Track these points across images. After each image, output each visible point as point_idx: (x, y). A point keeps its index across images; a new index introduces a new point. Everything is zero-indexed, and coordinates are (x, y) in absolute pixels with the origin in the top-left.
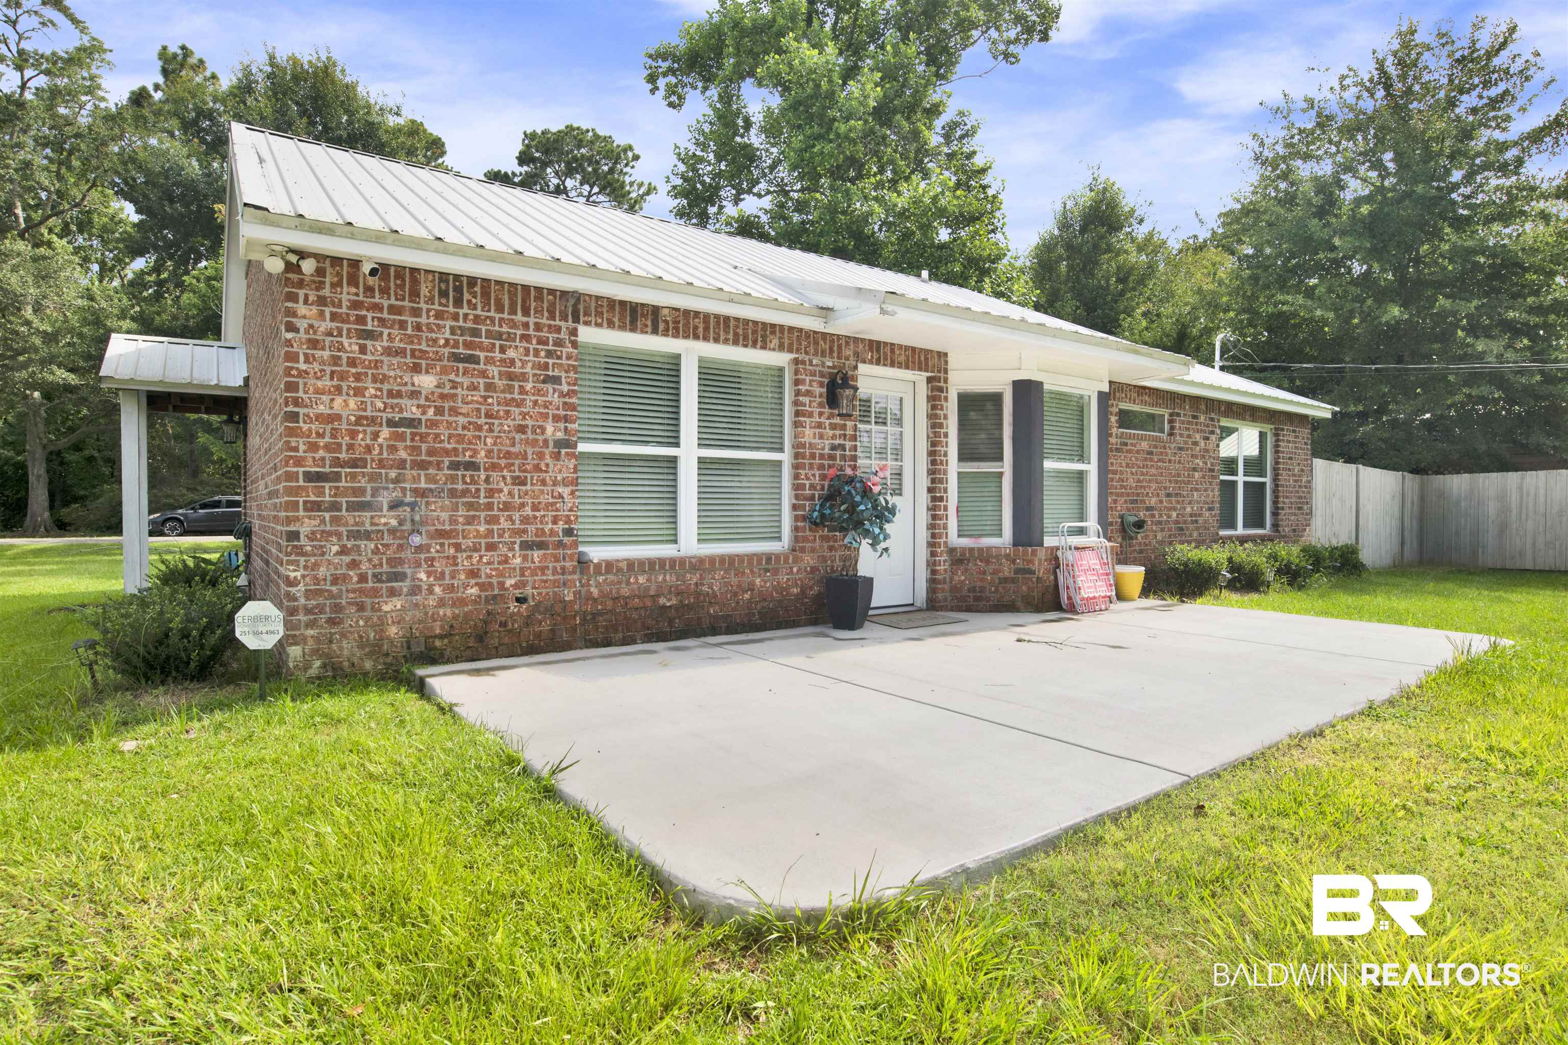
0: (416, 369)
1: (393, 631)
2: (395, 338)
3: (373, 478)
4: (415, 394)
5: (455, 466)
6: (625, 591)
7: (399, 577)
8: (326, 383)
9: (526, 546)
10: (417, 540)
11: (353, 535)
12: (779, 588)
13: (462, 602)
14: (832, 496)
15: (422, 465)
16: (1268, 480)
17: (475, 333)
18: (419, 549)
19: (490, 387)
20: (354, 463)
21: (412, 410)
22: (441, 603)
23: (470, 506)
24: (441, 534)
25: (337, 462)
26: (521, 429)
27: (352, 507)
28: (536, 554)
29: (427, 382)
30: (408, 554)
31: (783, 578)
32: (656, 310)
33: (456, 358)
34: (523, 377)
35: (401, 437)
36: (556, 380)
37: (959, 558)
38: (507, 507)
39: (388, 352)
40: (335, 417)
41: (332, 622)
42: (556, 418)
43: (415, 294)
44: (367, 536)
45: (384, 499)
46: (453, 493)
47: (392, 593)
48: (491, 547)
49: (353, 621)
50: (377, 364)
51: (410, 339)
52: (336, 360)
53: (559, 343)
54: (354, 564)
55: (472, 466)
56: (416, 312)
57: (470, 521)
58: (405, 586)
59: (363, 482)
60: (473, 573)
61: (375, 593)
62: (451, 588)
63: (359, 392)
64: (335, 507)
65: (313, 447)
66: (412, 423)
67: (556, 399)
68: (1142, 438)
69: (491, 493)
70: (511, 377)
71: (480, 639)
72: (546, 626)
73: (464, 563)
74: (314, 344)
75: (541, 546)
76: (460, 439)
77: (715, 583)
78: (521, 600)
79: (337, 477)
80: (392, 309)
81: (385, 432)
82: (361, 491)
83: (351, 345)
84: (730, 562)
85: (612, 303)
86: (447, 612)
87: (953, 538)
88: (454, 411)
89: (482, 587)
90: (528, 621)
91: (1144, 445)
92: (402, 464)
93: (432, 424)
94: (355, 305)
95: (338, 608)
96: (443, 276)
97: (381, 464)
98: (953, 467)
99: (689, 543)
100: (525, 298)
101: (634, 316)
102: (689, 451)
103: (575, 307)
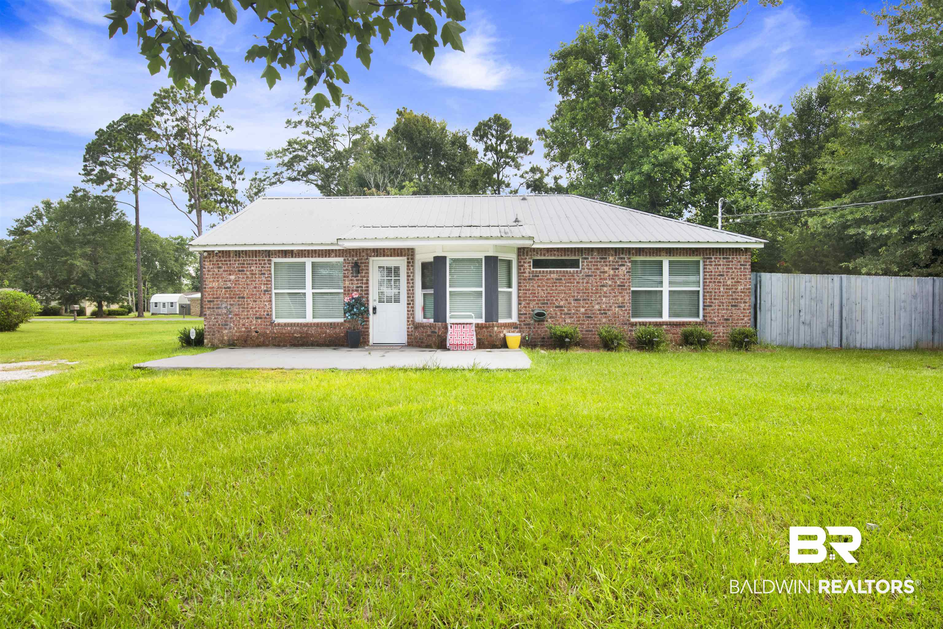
0: (230, 274)
1: (225, 338)
2: (224, 268)
3: (221, 301)
4: (230, 281)
5: (239, 298)
6: (284, 331)
7: (227, 325)
8: (212, 280)
9: (257, 318)
10: (230, 316)
11: (217, 315)
12: (336, 334)
13: (241, 332)
15: (232, 298)
16: (700, 289)
17: (243, 264)
18: (231, 318)
19: (247, 277)
20: (217, 298)
21: (229, 284)
22: (236, 332)
23: (243, 308)
24: (236, 315)
25: (214, 298)
26: (255, 287)
27: (217, 308)
28: (259, 320)
29: (232, 277)
30: (229, 320)
31: (337, 330)
32: (292, 251)
33: (239, 271)
34: (255, 274)
35: (227, 291)
36: (264, 274)
37: (417, 326)
38: (252, 308)
39: (224, 271)
40: (213, 288)
41: (213, 335)
42: (264, 284)
43: (229, 256)
44: (220, 315)
45: (224, 306)
46: (239, 305)
47: (225, 329)
48: (248, 318)
49: (217, 335)
50: (222, 274)
51: (228, 267)
52: (213, 274)
53: (265, 264)
54: (217, 322)
55: (243, 298)
56: (230, 261)
57: (243, 311)
58: (228, 327)
59: (219, 302)
60: (244, 325)
61: (222, 329)
62: (238, 328)
63: (218, 281)
64: (213, 308)
65: (209, 295)
66: (229, 288)
67: (264, 279)
68: (554, 272)
69: (248, 304)
70: (252, 274)
71: (245, 341)
72: (262, 339)
73: (241, 322)
74: (209, 271)
75: (261, 318)
76: (240, 291)
77: (313, 331)
78: (257, 332)
79: (213, 301)
80: (225, 261)
81: (224, 290)
82: (218, 304)
83: (216, 270)
85: (279, 251)
86: (237, 334)
88: (239, 284)
89: (246, 328)
90: (257, 338)
91: (554, 276)
92: (227, 298)
93: (234, 288)
94: (217, 261)
95: (214, 332)
96: (236, 251)
97: (223, 298)
98: (418, 291)
99: (309, 319)
100: (256, 253)
101: (285, 253)
102: (309, 291)
103: (269, 254)
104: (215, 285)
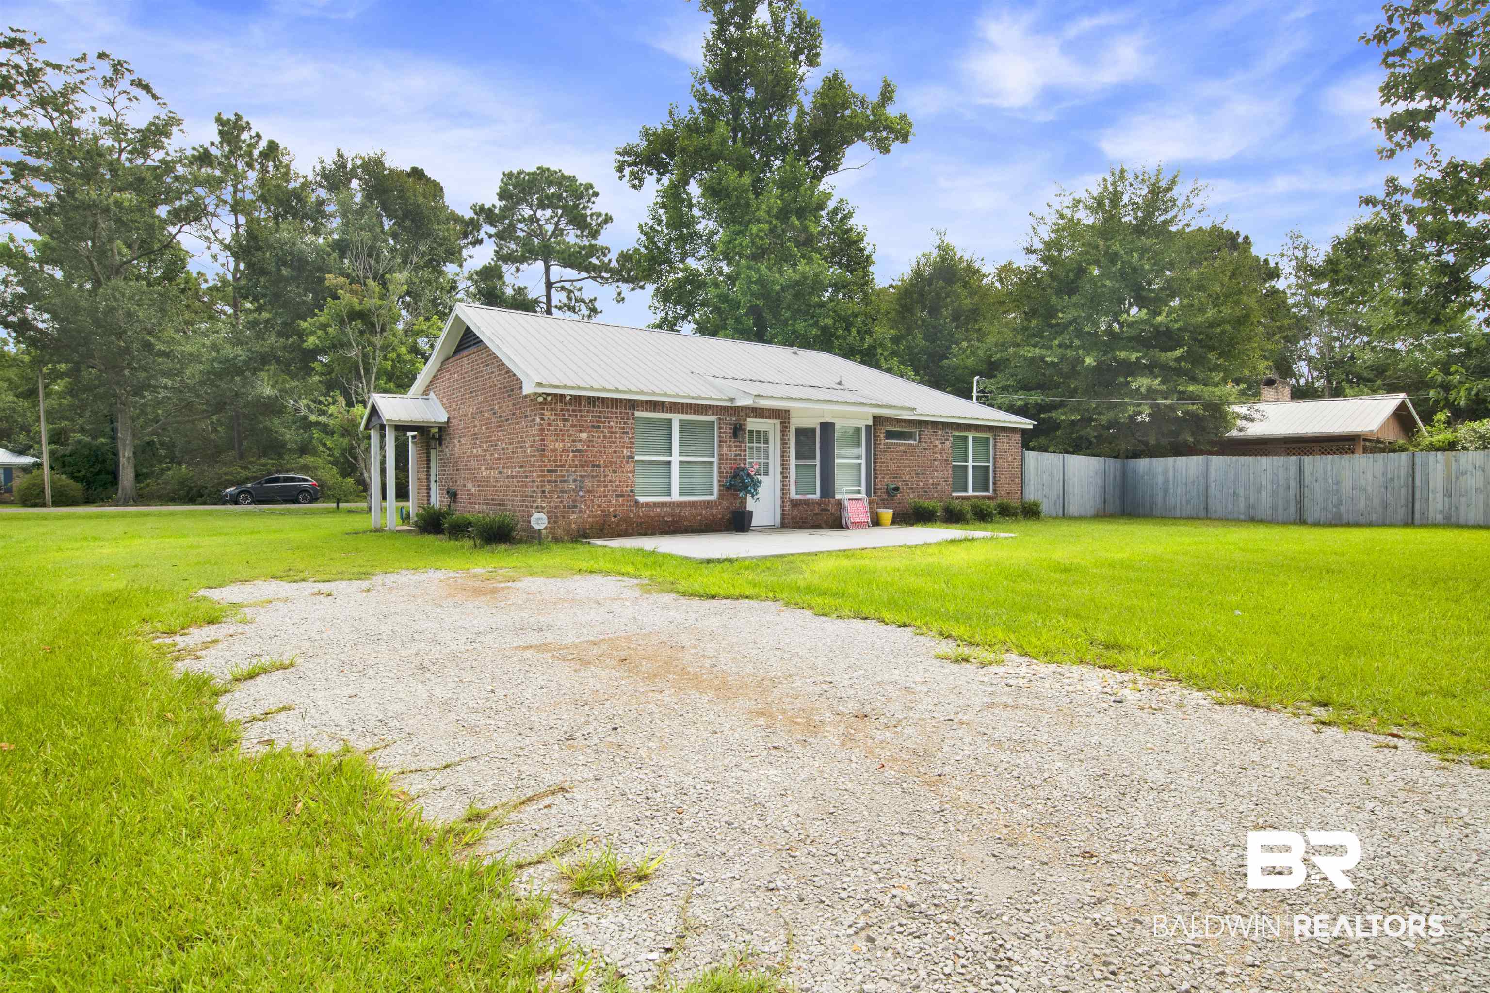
0: (581, 431)
1: (573, 526)
2: (573, 421)
3: (567, 471)
4: (580, 441)
5: (593, 466)
6: (652, 514)
7: (576, 507)
8: (553, 438)
9: (617, 496)
10: (581, 493)
11: (562, 492)
12: (712, 515)
13: (596, 516)
14: (735, 476)
15: (583, 466)
16: (991, 464)
17: (600, 417)
18: (582, 497)
19: (605, 437)
20: (561, 466)
21: (579, 446)
22: (589, 516)
23: (598, 481)
24: (589, 491)
25: (556, 466)
26: (615, 452)
27: (561, 482)
28: (621, 499)
29: (584, 436)
30: (578, 499)
31: (715, 511)
32: (663, 403)
33: (593, 426)
34: (615, 432)
35: (575, 456)
36: (627, 433)
37: (795, 504)
38: (611, 481)
39: (573, 426)
40: (556, 450)
41: (555, 522)
42: (628, 448)
43: (580, 404)
44: (566, 492)
45: (571, 479)
46: (593, 476)
47: (574, 512)
48: (605, 496)
49: (561, 522)
50: (568, 431)
51: (578, 421)
52: (556, 430)
53: (628, 419)
54: (562, 502)
55: (599, 466)
56: (580, 411)
57: (598, 486)
58: (577, 510)
59: (564, 473)
60: (599, 506)
61: (568, 512)
62: (592, 511)
63: (563, 441)
64: (556, 481)
65: (549, 461)
66: (579, 451)
67: (627, 440)
68: (900, 445)
69: (605, 476)
70: (612, 433)
71: (602, 530)
72: (624, 526)
73: (596, 502)
74: (549, 425)
75: (622, 496)
76: (595, 456)
77: (686, 512)
78: (615, 517)
79: (556, 471)
80: (574, 411)
81: (571, 455)
82: (563, 476)
83: (560, 424)
84: (693, 504)
85: (647, 402)
86: (590, 520)
87: (793, 495)
88: (593, 446)
89: (602, 511)
90: (618, 525)
91: (902, 448)
92: (576, 466)
93: (586, 451)
94: (562, 410)
95: (556, 517)
96: (589, 397)
97: (570, 466)
98: (793, 462)
99: (676, 496)
100: (616, 402)
101: (655, 406)
102: (676, 458)
103: (633, 405)
104: (559, 446)
